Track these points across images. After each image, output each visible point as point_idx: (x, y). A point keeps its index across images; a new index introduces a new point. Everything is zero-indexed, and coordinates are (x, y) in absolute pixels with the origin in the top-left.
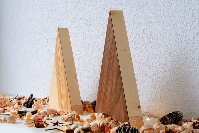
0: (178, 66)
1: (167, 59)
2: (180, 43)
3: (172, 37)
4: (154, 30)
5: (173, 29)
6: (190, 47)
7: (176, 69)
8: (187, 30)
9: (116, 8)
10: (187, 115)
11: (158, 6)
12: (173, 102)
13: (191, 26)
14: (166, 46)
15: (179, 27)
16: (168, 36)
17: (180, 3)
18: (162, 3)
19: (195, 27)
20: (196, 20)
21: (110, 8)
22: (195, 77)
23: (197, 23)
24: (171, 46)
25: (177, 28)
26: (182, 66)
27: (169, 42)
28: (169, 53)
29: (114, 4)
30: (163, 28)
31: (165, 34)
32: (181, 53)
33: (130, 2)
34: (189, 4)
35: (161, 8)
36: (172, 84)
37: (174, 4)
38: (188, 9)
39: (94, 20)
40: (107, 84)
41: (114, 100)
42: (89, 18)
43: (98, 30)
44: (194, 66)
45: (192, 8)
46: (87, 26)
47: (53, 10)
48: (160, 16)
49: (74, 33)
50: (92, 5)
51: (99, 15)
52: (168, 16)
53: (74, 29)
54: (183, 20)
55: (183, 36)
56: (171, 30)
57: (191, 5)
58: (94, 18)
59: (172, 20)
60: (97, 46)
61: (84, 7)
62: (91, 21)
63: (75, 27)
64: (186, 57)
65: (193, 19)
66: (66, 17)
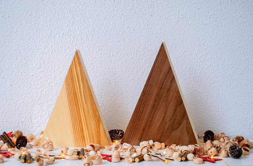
0: (191, 92)
2: (194, 72)
3: (186, 66)
6: (203, 75)
7: (189, 94)
8: (200, 61)
9: (120, 30)
11: (173, 36)
13: (204, 59)
15: (193, 58)
16: (182, 65)
17: (195, 37)
18: (177, 34)
19: (208, 60)
20: (209, 53)
21: (112, 29)
22: (207, 101)
23: (210, 56)
24: (185, 74)
26: (194, 92)
27: (183, 70)
29: (119, 25)
30: (178, 57)
31: (179, 62)
32: (195, 80)
33: (140, 27)
34: (203, 39)
37: (189, 37)
38: (202, 43)
39: (88, 39)
40: (153, 113)
41: (168, 127)
42: (79, 35)
43: (93, 51)
44: (206, 91)
45: (205, 43)
46: (75, 44)
47: (7, 16)
48: (174, 46)
49: (52, 51)
50: (84, 21)
51: (95, 35)
52: (183, 46)
53: (52, 46)
54: (197, 52)
55: (196, 66)
56: (186, 60)
57: (205, 41)
58: (87, 36)
59: (186, 51)
60: (91, 69)
61: (70, 22)
62: (82, 40)
63: (54, 44)
64: (199, 84)
65: (206, 52)
66: (36, 29)
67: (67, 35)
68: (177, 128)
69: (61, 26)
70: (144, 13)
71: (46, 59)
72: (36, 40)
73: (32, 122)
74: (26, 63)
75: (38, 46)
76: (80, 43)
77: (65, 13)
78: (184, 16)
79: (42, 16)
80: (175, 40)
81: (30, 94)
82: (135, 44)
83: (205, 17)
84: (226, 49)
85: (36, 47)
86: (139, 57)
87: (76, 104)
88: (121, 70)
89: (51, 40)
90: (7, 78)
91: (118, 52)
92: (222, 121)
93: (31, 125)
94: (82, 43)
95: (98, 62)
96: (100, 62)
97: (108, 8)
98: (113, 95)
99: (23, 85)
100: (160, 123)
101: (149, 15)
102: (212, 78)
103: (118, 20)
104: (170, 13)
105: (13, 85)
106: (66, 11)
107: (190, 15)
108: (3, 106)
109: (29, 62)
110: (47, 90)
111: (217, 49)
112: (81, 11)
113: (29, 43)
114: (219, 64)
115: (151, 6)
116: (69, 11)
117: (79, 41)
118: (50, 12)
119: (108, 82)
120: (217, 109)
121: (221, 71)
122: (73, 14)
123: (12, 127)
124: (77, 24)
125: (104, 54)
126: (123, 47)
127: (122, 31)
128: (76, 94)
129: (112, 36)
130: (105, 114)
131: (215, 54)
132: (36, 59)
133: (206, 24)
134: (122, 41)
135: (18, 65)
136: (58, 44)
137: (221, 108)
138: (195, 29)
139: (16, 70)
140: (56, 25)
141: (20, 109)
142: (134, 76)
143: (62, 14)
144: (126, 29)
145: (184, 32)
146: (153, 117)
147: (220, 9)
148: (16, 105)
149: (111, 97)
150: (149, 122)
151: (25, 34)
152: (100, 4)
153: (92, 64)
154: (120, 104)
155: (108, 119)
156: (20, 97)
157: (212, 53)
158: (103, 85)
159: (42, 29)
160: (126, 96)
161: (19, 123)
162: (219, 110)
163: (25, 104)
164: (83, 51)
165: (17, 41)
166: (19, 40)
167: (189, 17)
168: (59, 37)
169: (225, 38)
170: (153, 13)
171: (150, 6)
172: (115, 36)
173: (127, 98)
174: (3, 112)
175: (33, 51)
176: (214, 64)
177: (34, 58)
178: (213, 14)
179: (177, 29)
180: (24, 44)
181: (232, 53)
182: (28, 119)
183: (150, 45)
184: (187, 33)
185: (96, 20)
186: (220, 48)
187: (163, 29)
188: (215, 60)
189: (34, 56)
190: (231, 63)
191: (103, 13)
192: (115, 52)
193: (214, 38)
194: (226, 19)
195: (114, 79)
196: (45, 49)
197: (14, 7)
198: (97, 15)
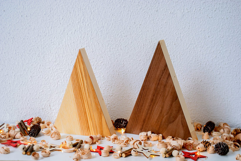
0: (197, 83)
1: (186, 77)
2: (200, 64)
3: (192, 59)
4: (174, 51)
5: (193, 52)
6: (209, 67)
7: (195, 85)
8: (206, 53)
9: (127, 26)
10: (205, 121)
11: (178, 30)
12: (191, 112)
13: (210, 51)
14: (186, 65)
15: (198, 50)
16: (188, 57)
17: (200, 30)
18: (182, 28)
19: (213, 52)
20: (214, 46)
21: (120, 24)
22: (212, 91)
23: (216, 48)
24: (191, 66)
25: (197, 51)
26: (200, 83)
27: (189, 62)
28: (189, 72)
29: (126, 21)
30: (183, 50)
31: (185, 55)
32: (200, 72)
33: (146, 22)
34: (208, 32)
35: (182, 32)
36: (190, 97)
37: (195, 30)
38: (208, 36)
39: (97, 35)
40: (152, 106)
41: (165, 120)
42: (90, 31)
43: (103, 45)
44: (211, 82)
45: (211, 36)
46: (86, 40)
47: (25, 16)
48: (180, 39)
49: (66, 46)
50: (93, 18)
51: (104, 30)
52: (188, 40)
53: (65, 42)
54: (202, 45)
55: (202, 58)
56: (191, 52)
57: (211, 34)
58: (97, 32)
59: (192, 44)
60: (101, 62)
61: (80, 19)
62: (92, 35)
63: (67, 40)
64: (204, 76)
65: (212, 45)
66: (51, 26)
67: (78, 32)
68: (173, 121)
69: (73, 23)
70: (149, 9)
71: (61, 54)
72: (51, 37)
73: (51, 109)
74: (44, 57)
75: (53, 42)
76: (90, 38)
77: (76, 12)
78: (189, 11)
79: (55, 14)
80: (181, 33)
81: (48, 84)
82: (141, 38)
83: (211, 11)
84: (232, 42)
85: (51, 43)
86: (146, 51)
87: (81, 97)
88: (129, 63)
89: (64, 36)
90: (28, 70)
91: (126, 46)
92: (229, 110)
93: (50, 111)
94: (92, 38)
95: (108, 55)
96: (110, 56)
97: (116, 5)
98: (123, 85)
99: (41, 76)
100: (158, 115)
101: (155, 11)
102: (218, 69)
103: (125, 16)
104: (175, 8)
105: (33, 76)
106: (76, 10)
107: (196, 9)
108: (26, 95)
109: (46, 56)
110: (62, 81)
111: (223, 42)
112: (91, 9)
113: (46, 40)
114: (224, 56)
115: (157, 2)
116: (79, 9)
117: (90, 36)
118: (62, 11)
119: (117, 73)
120: (223, 99)
121: (226, 63)
122: (84, 12)
123: (34, 113)
124: (88, 21)
125: (113, 48)
126: (130, 42)
127: (129, 26)
128: (81, 89)
129: (119, 32)
130: (116, 103)
131: (221, 46)
132: (52, 53)
133: (212, 17)
134: (129, 35)
135: (36, 59)
136: (71, 39)
137: (227, 98)
138: (200, 22)
139: (35, 63)
140: (68, 23)
141: (40, 98)
142: (142, 68)
143: (74, 12)
144: (133, 25)
145: (190, 26)
146: (152, 110)
147: (226, 2)
148: (36, 94)
149: (121, 88)
150: (148, 115)
151: (42, 31)
152: (108, 2)
153: (102, 57)
154: (129, 94)
155: (118, 107)
156: (39, 87)
157: (217, 45)
158: (112, 76)
159: (56, 26)
160: (134, 87)
161: (40, 109)
162: (225, 100)
163: (44, 93)
164: (94, 46)
165: (35, 38)
166: (37, 37)
167: (194, 11)
168: (72, 33)
169: (231, 31)
170: (158, 8)
171: (155, 2)
172: (122, 31)
173: (135, 88)
174: (26, 100)
175: (49, 46)
176: (220, 56)
177: (50, 53)
178: (219, 7)
179: (183, 23)
180: (41, 40)
181: (238, 45)
182: (48, 106)
183: (156, 39)
184: (192, 27)
185: (104, 17)
186: (226, 41)
187: (168, 24)
188: (221, 52)
189: (50, 51)
190: (237, 55)
191: (111, 10)
192: (123, 46)
193: (219, 31)
194: (231, 12)
195: (122, 70)
196: (59, 45)
197: (31, 7)
198: (105, 12)
